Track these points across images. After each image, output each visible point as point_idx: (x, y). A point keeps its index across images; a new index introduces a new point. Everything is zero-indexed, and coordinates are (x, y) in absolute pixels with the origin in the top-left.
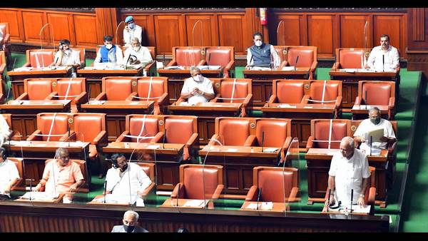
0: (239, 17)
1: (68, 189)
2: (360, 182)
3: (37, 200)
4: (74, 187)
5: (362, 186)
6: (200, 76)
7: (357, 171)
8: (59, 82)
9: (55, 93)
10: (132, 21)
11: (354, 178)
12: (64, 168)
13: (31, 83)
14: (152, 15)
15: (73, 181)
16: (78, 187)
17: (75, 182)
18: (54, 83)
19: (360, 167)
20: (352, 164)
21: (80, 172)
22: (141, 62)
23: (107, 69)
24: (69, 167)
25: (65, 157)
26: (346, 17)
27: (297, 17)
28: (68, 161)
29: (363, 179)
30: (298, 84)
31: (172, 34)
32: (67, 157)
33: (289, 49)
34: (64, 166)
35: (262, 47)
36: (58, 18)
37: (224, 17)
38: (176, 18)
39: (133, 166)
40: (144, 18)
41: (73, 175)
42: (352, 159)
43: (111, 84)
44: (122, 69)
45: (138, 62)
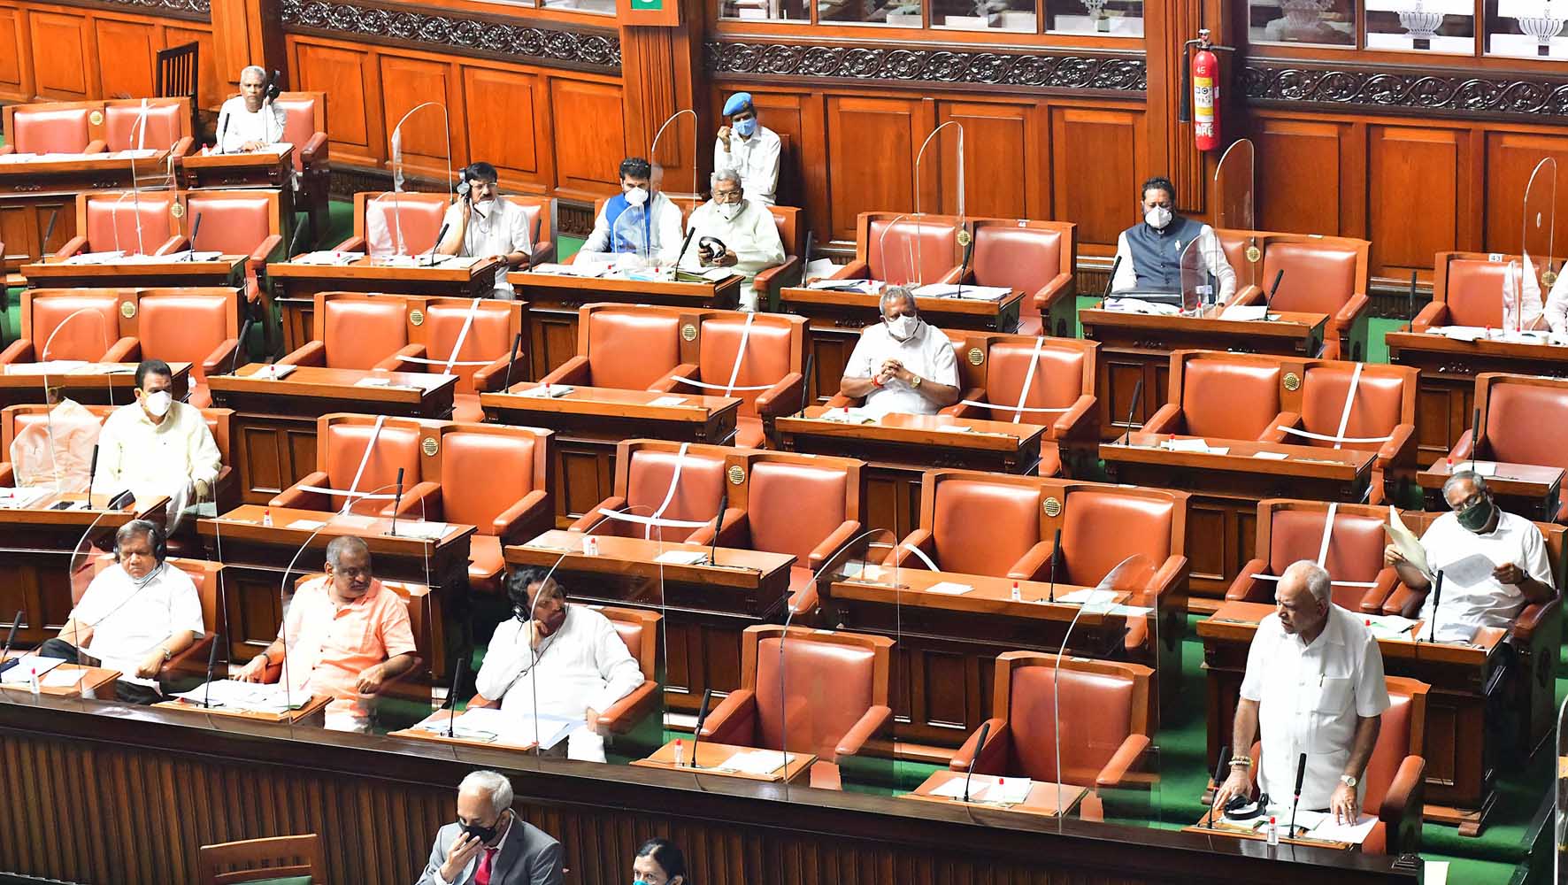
0: (1126, 120)
1: (353, 682)
2: (1345, 730)
3: (230, 710)
4: (372, 674)
5: (1350, 745)
6: (913, 320)
7: (1335, 686)
8: (431, 309)
9: (415, 347)
10: (749, 110)
11: (1321, 713)
12: (352, 606)
13: (337, 307)
14: (818, 95)
15: (380, 656)
16: (388, 676)
17: (386, 657)
18: (417, 312)
19: (1347, 676)
20: (1315, 663)
21: (407, 626)
22: (740, 258)
23: (609, 276)
24: (369, 605)
25: (353, 572)
26: (1509, 142)
27: (1332, 132)
28: (366, 584)
29: (1360, 720)
30: (1262, 371)
31: (886, 165)
32: (363, 569)
33: (1268, 242)
34: (351, 600)
35: (1170, 230)
36: (501, 85)
37: (1072, 116)
38: (902, 108)
39: (585, 618)
40: (792, 103)
41: (379, 634)
42: (1317, 642)
43: (608, 329)
44: (661, 278)
45: (730, 260)
